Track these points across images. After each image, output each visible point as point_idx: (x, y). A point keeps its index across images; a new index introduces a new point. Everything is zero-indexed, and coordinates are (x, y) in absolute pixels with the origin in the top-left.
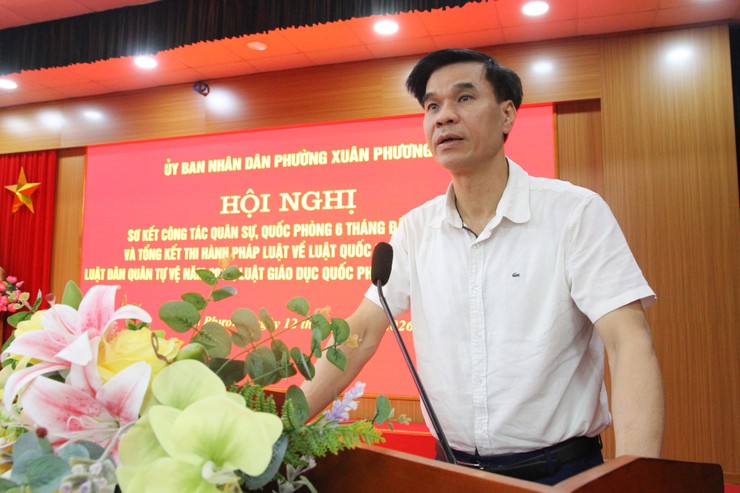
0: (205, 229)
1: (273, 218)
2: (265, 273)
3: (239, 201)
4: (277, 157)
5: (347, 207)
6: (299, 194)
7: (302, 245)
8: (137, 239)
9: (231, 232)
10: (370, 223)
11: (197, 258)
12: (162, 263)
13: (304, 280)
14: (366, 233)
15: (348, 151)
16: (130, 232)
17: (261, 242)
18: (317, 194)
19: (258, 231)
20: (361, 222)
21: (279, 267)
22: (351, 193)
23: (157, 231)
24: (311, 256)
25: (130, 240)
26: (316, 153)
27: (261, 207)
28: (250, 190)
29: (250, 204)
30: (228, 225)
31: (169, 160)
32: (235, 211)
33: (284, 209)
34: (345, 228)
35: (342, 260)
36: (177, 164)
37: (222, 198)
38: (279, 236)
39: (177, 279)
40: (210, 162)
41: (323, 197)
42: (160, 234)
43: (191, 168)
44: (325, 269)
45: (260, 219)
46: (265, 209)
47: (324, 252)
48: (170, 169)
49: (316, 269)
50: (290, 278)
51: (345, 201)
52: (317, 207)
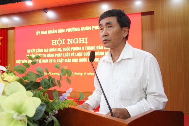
0: (48, 49)
1: (66, 45)
2: (64, 60)
3: (57, 41)
4: (66, 29)
5: (85, 42)
6: (73, 39)
7: (74, 53)
8: (30, 52)
9: (54, 50)
10: (91, 47)
11: (46, 57)
13: (74, 62)
14: (91, 49)
15: (85, 27)
16: (28, 50)
17: (62, 52)
18: (77, 39)
19: (62, 49)
20: (89, 46)
21: (68, 59)
22: (86, 38)
23: (35, 50)
24: (76, 56)
25: (28, 52)
26: (77, 28)
27: (62, 43)
28: (59, 38)
29: (59, 42)
30: (54, 48)
31: (37, 31)
32: (56, 44)
33: (68, 43)
34: (85, 48)
35: (84, 57)
36: (40, 32)
37: (52, 41)
38: (67, 50)
39: (41, 62)
40: (48, 31)
41: (79, 40)
42: (36, 51)
43: (43, 33)
44: (80, 59)
45: (62, 46)
46: (64, 43)
47: (79, 54)
48: (38, 33)
49: (77, 59)
50: (70, 62)
51: (85, 41)
52: (77, 42)
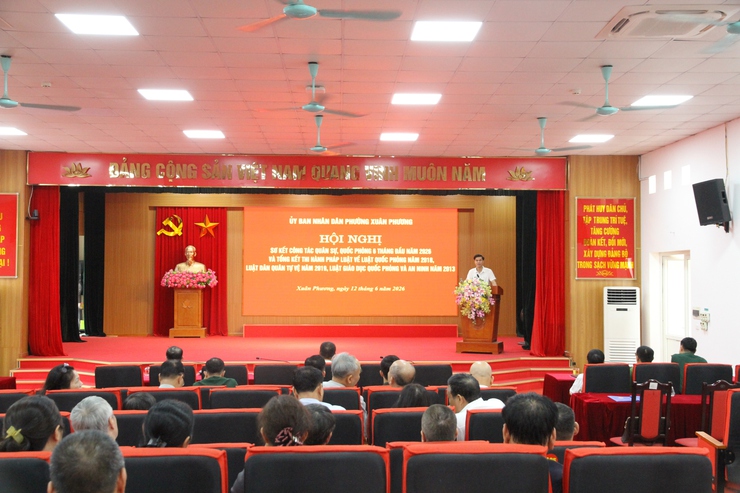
0: (312, 249)
1: (345, 245)
2: (342, 268)
3: (329, 237)
4: (346, 220)
5: (378, 242)
6: (357, 236)
7: (359, 257)
8: (276, 252)
9: (325, 251)
10: (387, 249)
11: (309, 261)
12: (290, 263)
13: (359, 271)
14: (386, 253)
15: (378, 220)
16: (272, 249)
17: (339, 255)
18: (365, 236)
19: (338, 251)
20: (384, 248)
21: (348, 266)
22: (379, 237)
24: (362, 261)
25: (272, 252)
26: (364, 219)
27: (339, 240)
28: (334, 233)
29: (334, 239)
30: (323, 247)
31: (292, 217)
32: (327, 241)
33: (350, 242)
34: (377, 251)
35: (376, 263)
36: (296, 219)
37: (320, 236)
38: (348, 253)
39: (298, 270)
40: (314, 219)
41: (367, 238)
42: (288, 250)
43: (304, 221)
44: (369, 267)
45: (339, 246)
46: (341, 241)
47: (368, 260)
48: (292, 221)
49: (365, 267)
50: (353, 270)
51: (377, 240)
52: (365, 242)
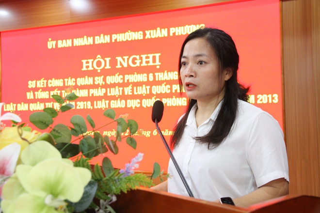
0: (74, 79)
1: (112, 72)
2: (109, 104)
3: (93, 62)
4: (113, 35)
5: (155, 64)
6: (128, 57)
7: (130, 87)
8: (34, 87)
9: (88, 81)
10: (169, 73)
12: (49, 100)
13: (132, 107)
14: (167, 79)
15: (155, 31)
16: (30, 82)
17: (106, 86)
18: (138, 57)
19: (104, 80)
20: (164, 72)
21: (117, 100)
22: (157, 55)
23: (45, 81)
24: (135, 93)
25: (30, 87)
26: (136, 33)
27: (105, 65)
28: (99, 56)
29: (99, 64)
30: (86, 77)
31: (50, 39)
32: (91, 68)
33: (119, 66)
34: (154, 76)
35: (153, 95)
36: (55, 42)
37: (83, 61)
38: (117, 82)
39: (58, 109)
40: (75, 40)
41: (141, 58)
42: (47, 83)
43: (64, 44)
44: (144, 100)
45: (105, 73)
46: (108, 67)
47: (142, 90)
48: (51, 44)
49: (138, 101)
50: (123, 106)
51: (154, 61)
52: (138, 64)
